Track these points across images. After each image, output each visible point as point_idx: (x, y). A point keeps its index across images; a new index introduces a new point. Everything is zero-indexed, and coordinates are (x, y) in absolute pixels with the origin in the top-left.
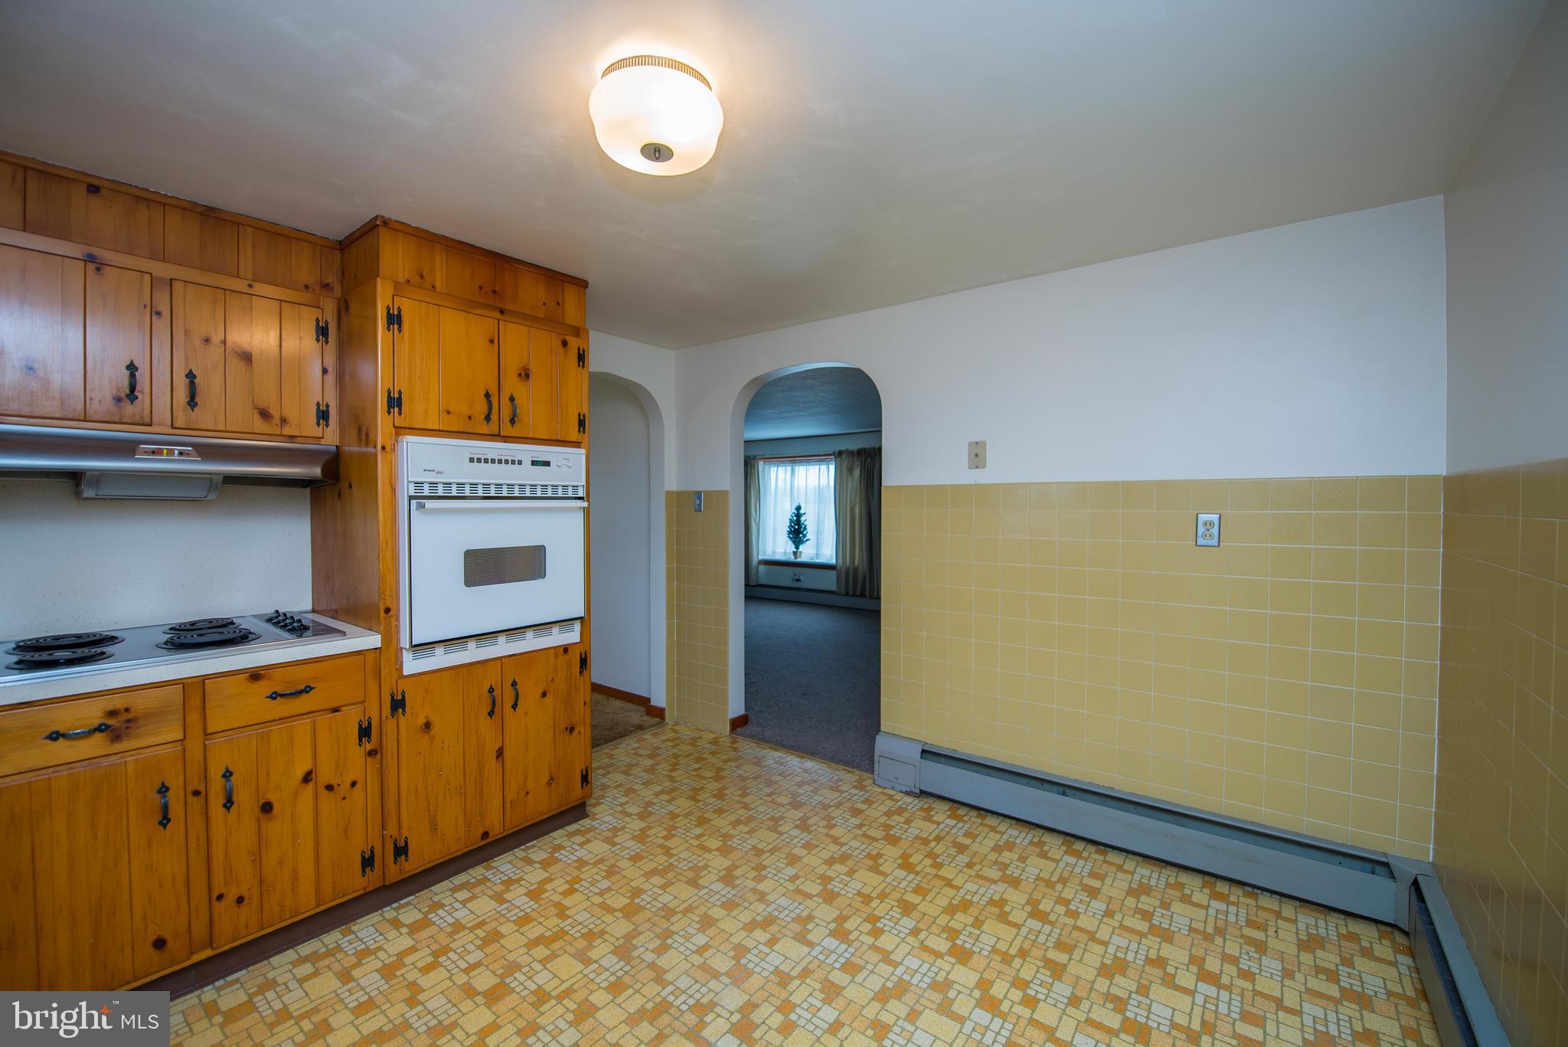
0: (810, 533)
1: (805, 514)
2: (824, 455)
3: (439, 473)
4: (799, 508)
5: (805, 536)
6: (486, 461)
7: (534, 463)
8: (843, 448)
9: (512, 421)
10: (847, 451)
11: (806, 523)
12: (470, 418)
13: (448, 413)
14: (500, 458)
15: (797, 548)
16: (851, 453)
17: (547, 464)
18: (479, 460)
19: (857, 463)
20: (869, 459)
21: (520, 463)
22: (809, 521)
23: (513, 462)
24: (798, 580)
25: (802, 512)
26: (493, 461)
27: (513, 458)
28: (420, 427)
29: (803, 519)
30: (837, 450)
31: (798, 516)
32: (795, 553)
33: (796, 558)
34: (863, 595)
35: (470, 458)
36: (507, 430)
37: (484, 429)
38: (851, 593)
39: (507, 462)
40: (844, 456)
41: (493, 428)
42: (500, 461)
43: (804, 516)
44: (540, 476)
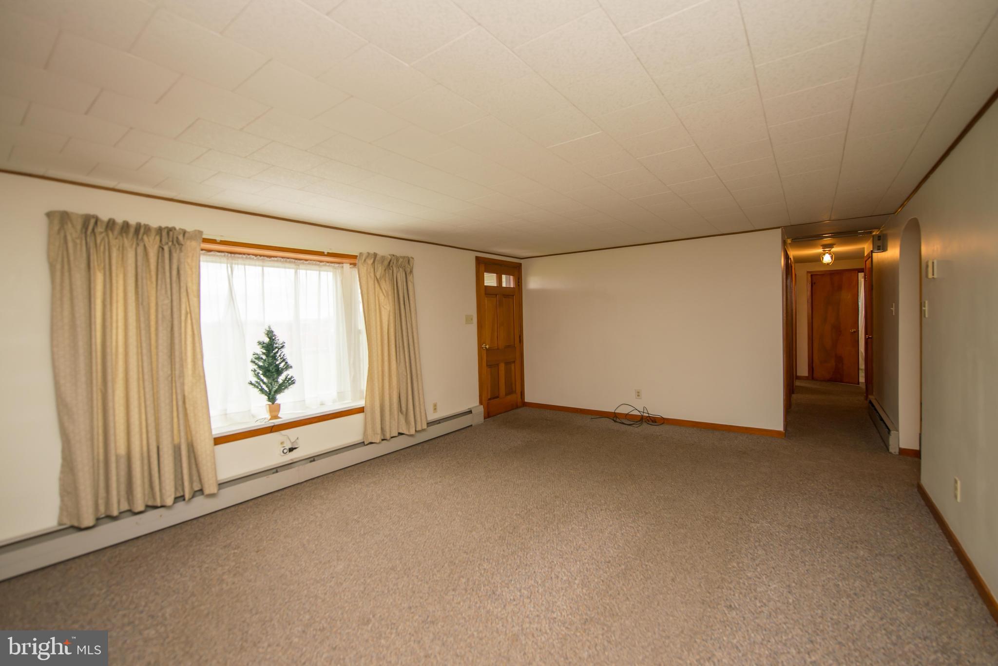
15: (272, 400)
24: (291, 450)
32: (270, 409)
33: (274, 417)
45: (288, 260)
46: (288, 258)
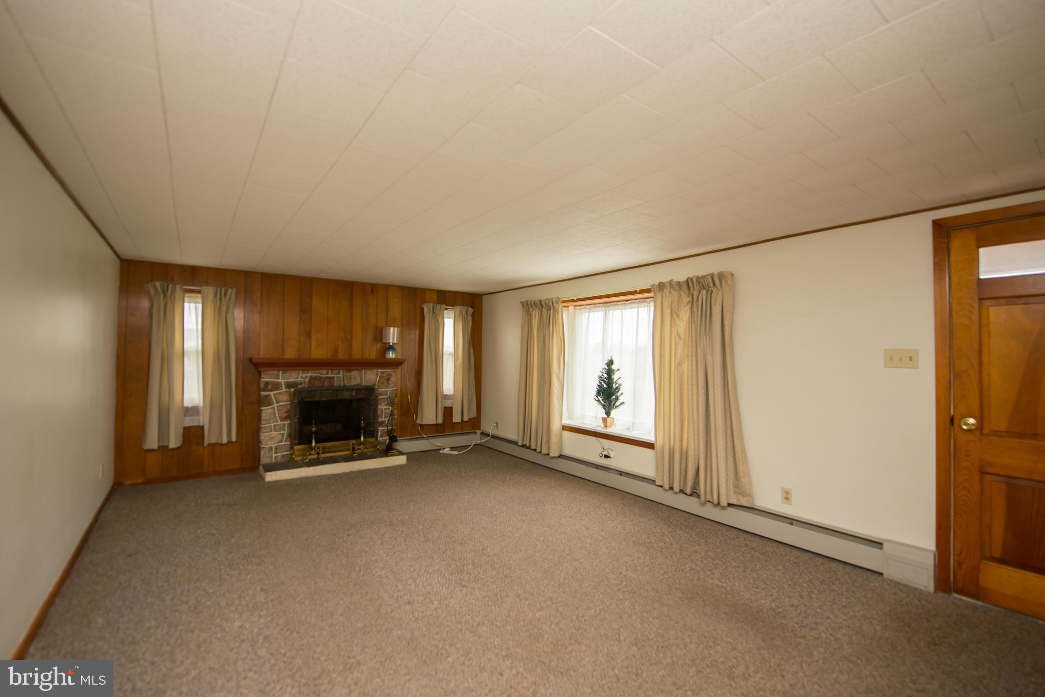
0: (625, 394)
1: (618, 370)
2: (642, 292)
4: (610, 363)
5: (617, 399)
8: (665, 279)
10: (671, 282)
11: (620, 382)
15: (608, 414)
16: (678, 286)
19: (685, 298)
20: (704, 292)
22: (623, 378)
24: (607, 457)
25: (614, 367)
29: (615, 377)
30: (657, 283)
31: (610, 372)
32: (604, 420)
33: (606, 427)
34: (695, 493)
38: (676, 488)
40: (667, 291)
43: (617, 373)
45: (641, 300)
46: (640, 299)
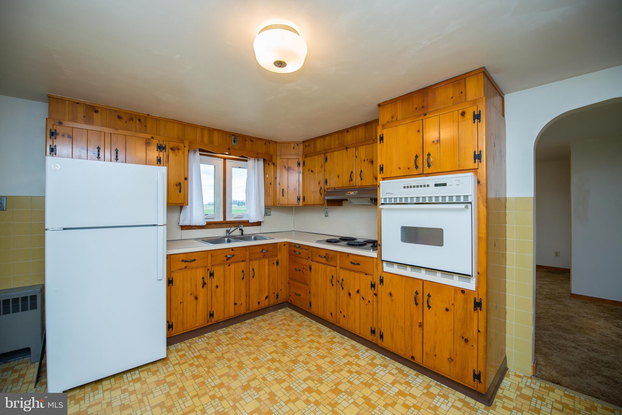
3: (391, 194)
6: (411, 187)
7: (436, 185)
9: (429, 166)
12: (409, 169)
13: (400, 168)
14: (417, 185)
17: (445, 185)
18: (408, 187)
21: (428, 186)
23: (424, 186)
26: (414, 187)
27: (424, 184)
28: (389, 177)
35: (404, 187)
36: (427, 170)
37: (415, 172)
39: (421, 186)
41: (420, 171)
42: (418, 186)
44: (441, 192)
